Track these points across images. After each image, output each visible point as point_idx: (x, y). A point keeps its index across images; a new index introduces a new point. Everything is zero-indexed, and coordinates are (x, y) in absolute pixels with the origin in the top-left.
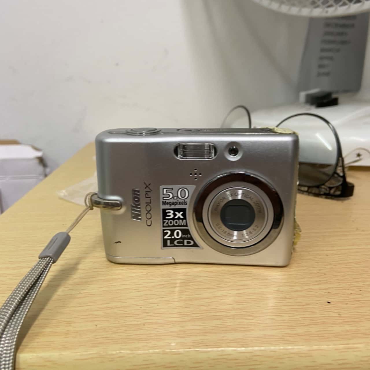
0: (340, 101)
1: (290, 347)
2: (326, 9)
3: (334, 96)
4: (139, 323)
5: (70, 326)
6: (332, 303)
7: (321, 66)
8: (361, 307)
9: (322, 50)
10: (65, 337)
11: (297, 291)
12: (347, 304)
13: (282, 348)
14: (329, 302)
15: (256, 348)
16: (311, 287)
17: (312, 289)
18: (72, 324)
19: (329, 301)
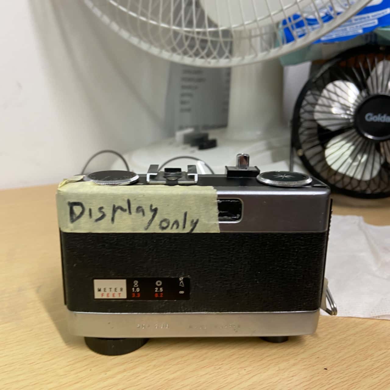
0: (219, 142)
3: (211, 137)
6: (328, 369)
7: (183, 103)
8: (350, 365)
9: (183, 87)
12: (339, 366)
19: (325, 368)
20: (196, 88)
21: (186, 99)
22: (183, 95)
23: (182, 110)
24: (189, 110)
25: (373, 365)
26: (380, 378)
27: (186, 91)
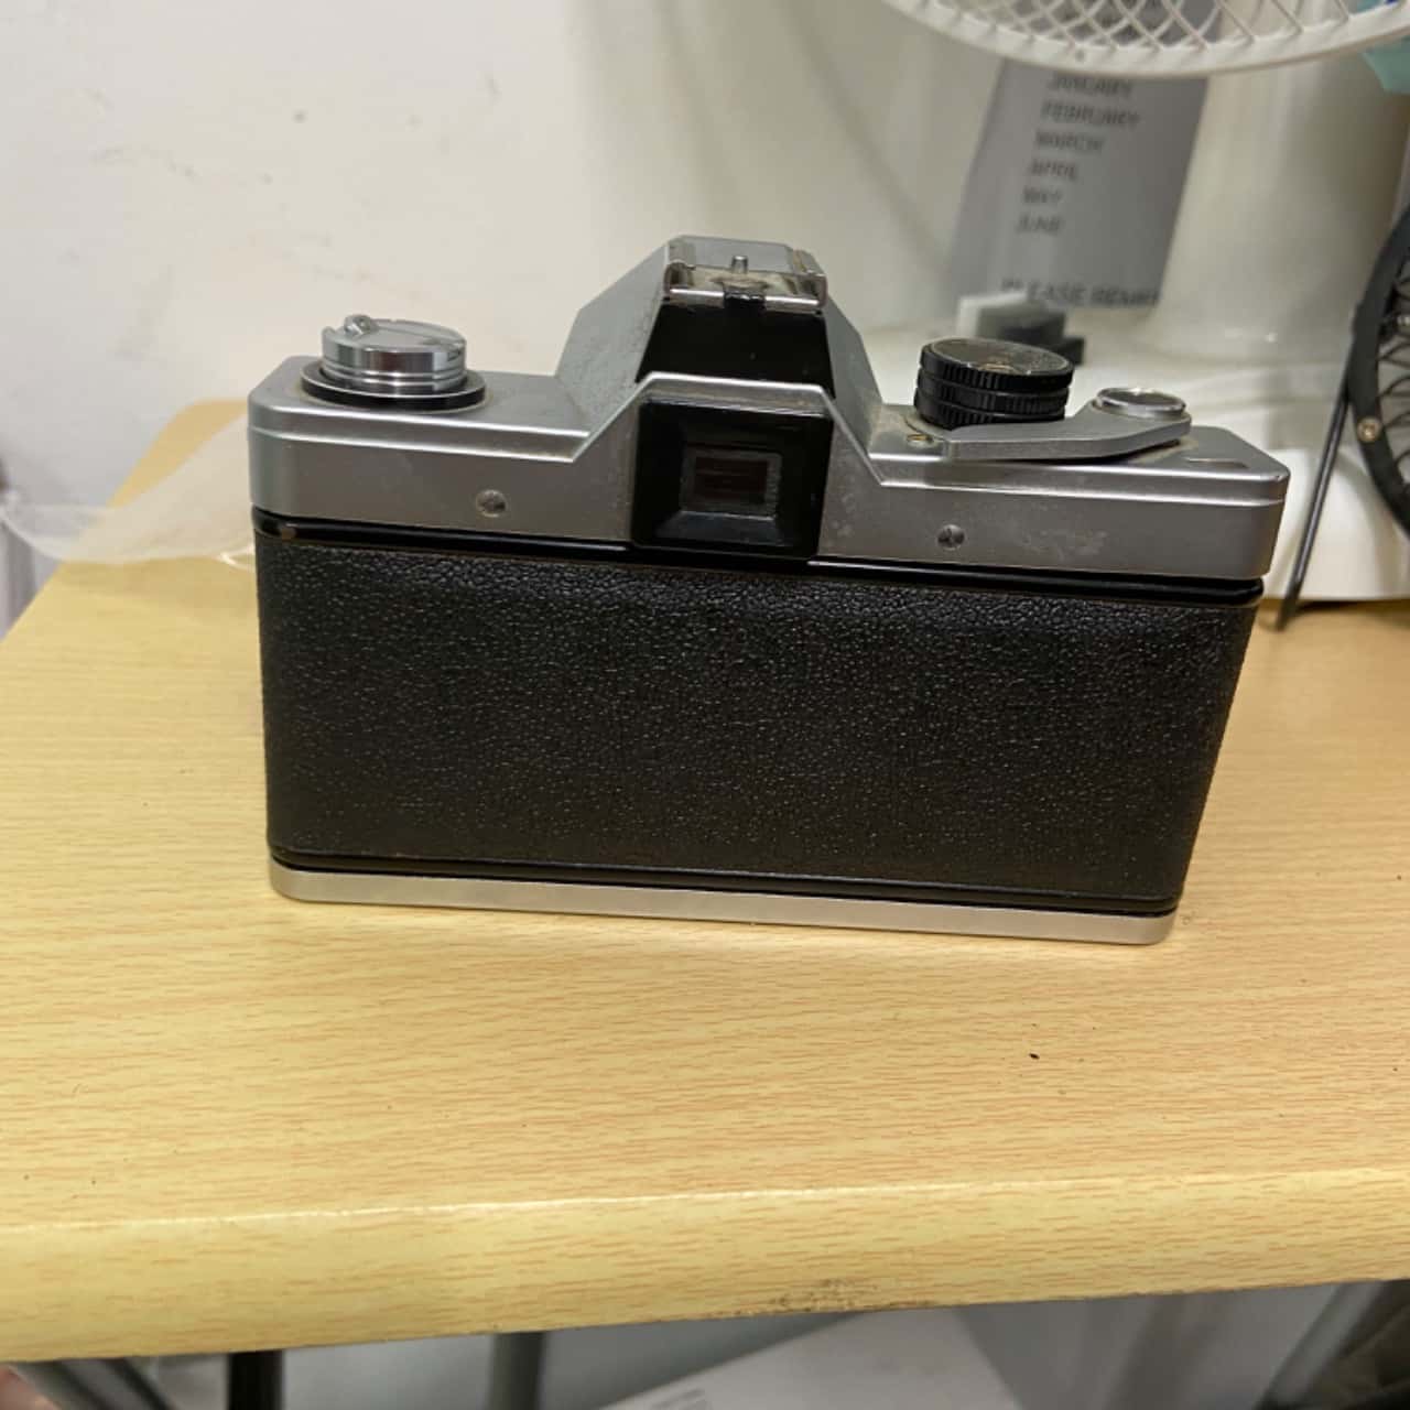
0: (1089, 350)
1: (934, 1187)
2: (1079, 45)
3: (1072, 330)
4: (505, 1119)
5: (301, 1130)
6: (1041, 1059)
7: (1031, 196)
8: (1119, 1070)
9: (1043, 139)
10: (296, 1166)
11: (947, 1021)
12: (1081, 1060)
13: (912, 1188)
14: (1034, 1056)
15: (845, 1191)
16: (985, 1009)
17: (986, 1015)
18: (305, 1125)
19: (1036, 1053)
20: (1095, 144)
21: (1049, 182)
22: (1037, 168)
23: (1025, 224)
24: (1053, 226)
25: (1194, 1090)
26: (1188, 1126)
27: (1051, 154)
